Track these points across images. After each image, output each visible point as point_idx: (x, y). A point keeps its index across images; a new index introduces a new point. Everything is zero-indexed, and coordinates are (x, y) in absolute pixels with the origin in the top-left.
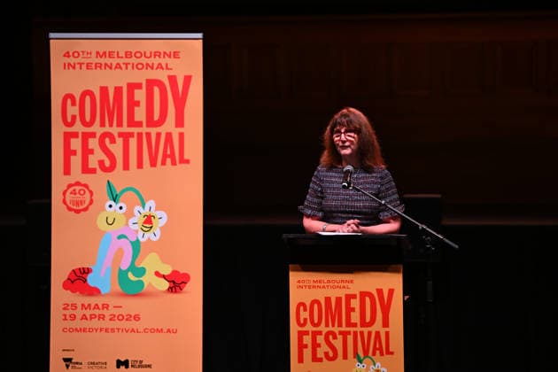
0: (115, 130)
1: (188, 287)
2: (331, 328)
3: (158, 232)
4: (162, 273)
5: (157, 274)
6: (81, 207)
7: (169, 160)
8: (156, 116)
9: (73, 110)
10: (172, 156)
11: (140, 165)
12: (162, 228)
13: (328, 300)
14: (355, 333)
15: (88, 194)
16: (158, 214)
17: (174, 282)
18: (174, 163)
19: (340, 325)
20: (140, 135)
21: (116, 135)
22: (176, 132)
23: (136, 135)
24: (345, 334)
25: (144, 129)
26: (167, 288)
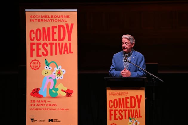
0: (48, 42)
1: (72, 95)
4: (64, 90)
5: (62, 90)
6: (36, 68)
7: (66, 52)
8: (62, 37)
9: (33, 35)
10: (67, 51)
11: (56, 54)
12: (63, 75)
13: (120, 99)
14: (129, 110)
15: (39, 63)
16: (62, 70)
17: (68, 93)
18: (68, 53)
19: (124, 108)
20: (56, 44)
22: (68, 43)
23: (55, 44)
24: (125, 111)
25: (58, 42)
26: (65, 95)
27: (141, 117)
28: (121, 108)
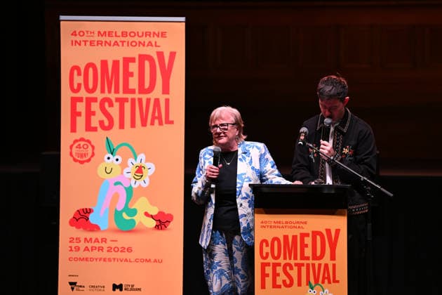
0: (113, 96)
1: (171, 225)
3: (147, 180)
4: (151, 213)
5: (146, 214)
6: (84, 159)
7: (156, 121)
8: (147, 85)
9: (78, 79)
10: (160, 118)
11: (133, 125)
12: (149, 177)
13: (286, 237)
14: (308, 265)
15: (90, 148)
16: (147, 165)
17: (159, 221)
18: (161, 123)
19: (295, 258)
20: (133, 100)
21: (114, 100)
22: (162, 98)
23: (130, 100)
24: (299, 266)
25: (137, 96)
26: (154, 225)
27: (338, 282)
28: (290, 259)
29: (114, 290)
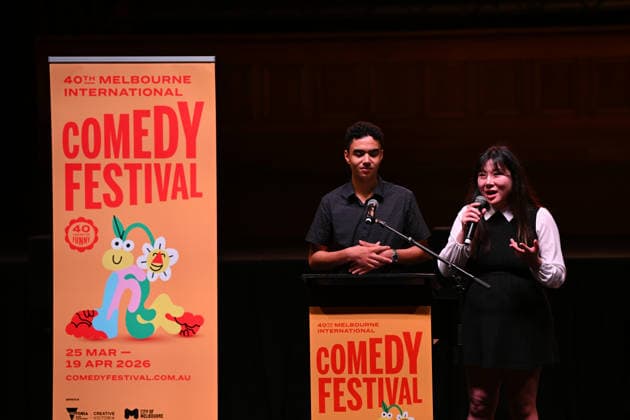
0: (121, 162)
1: (201, 331)
2: (354, 375)
3: (169, 272)
4: (174, 315)
5: (168, 316)
6: (85, 245)
7: (180, 194)
10: (183, 189)
11: (148, 199)
12: (172, 267)
13: (351, 344)
14: (381, 380)
15: (92, 231)
16: (169, 252)
17: (185, 324)
18: (185, 197)
19: (364, 372)
20: (148, 167)
21: (122, 167)
22: (187, 164)
23: (143, 167)
24: (369, 381)
25: (153, 160)
26: (179, 331)
27: (420, 401)
28: (357, 373)
29: (127, 416)
